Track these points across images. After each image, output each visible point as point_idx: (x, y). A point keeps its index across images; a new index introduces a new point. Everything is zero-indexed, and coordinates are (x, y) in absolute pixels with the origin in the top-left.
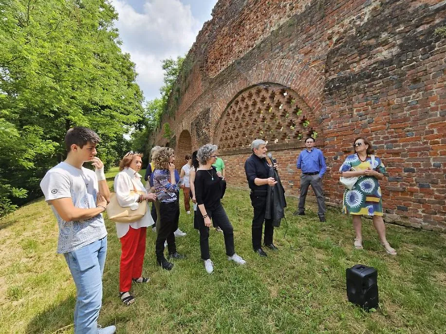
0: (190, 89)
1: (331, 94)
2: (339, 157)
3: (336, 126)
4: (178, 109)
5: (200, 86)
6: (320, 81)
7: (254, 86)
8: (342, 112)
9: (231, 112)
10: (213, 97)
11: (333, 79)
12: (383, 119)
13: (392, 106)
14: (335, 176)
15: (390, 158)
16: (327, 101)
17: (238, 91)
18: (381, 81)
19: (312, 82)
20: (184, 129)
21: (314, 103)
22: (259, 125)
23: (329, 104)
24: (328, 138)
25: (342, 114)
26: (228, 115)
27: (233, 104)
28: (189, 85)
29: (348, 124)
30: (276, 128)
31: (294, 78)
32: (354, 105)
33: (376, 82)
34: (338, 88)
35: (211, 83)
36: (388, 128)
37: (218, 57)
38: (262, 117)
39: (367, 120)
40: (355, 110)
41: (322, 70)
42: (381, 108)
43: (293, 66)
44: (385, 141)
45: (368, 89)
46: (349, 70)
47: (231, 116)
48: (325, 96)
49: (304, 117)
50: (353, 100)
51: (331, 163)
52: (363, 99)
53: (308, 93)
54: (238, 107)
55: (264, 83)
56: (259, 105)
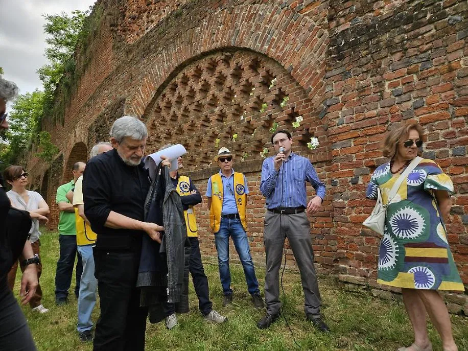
0: (92, 67)
1: (341, 58)
2: (360, 178)
3: (352, 118)
4: (70, 105)
5: (109, 59)
6: (319, 40)
7: (204, 55)
8: (362, 90)
9: (163, 105)
10: (131, 77)
11: (343, 31)
12: (441, 98)
13: (456, 72)
14: (355, 216)
15: (462, 175)
16: (335, 72)
17: (177, 65)
18: (432, 26)
19: (305, 43)
20: (78, 141)
21: (309, 81)
22: (214, 126)
23: (338, 78)
24: (338, 143)
25: (364, 94)
26: (159, 110)
27: (167, 91)
28: (90, 59)
29: (375, 112)
30: (244, 132)
31: (274, 37)
32: (385, 76)
33: (423, 30)
34: (354, 46)
35: (128, 52)
36: (454, 115)
37: (144, 6)
38: (219, 113)
39: (410, 103)
40: (387, 84)
41: (324, 20)
42: (436, 77)
43: (272, 16)
44: (448, 141)
45: (409, 43)
46: (372, 14)
47: (163, 113)
48: (331, 63)
49: (293, 108)
50: (383, 66)
51: (347, 191)
52: (401, 62)
53: (300, 63)
54: (176, 94)
55: (222, 50)
56: (213, 90)
